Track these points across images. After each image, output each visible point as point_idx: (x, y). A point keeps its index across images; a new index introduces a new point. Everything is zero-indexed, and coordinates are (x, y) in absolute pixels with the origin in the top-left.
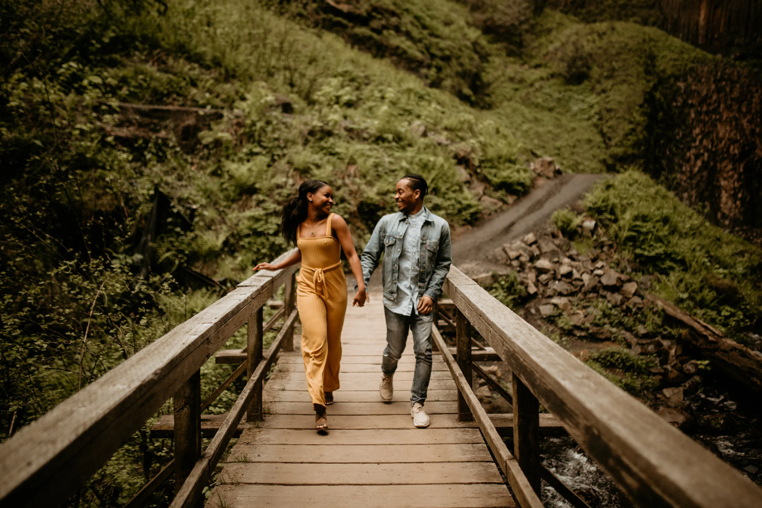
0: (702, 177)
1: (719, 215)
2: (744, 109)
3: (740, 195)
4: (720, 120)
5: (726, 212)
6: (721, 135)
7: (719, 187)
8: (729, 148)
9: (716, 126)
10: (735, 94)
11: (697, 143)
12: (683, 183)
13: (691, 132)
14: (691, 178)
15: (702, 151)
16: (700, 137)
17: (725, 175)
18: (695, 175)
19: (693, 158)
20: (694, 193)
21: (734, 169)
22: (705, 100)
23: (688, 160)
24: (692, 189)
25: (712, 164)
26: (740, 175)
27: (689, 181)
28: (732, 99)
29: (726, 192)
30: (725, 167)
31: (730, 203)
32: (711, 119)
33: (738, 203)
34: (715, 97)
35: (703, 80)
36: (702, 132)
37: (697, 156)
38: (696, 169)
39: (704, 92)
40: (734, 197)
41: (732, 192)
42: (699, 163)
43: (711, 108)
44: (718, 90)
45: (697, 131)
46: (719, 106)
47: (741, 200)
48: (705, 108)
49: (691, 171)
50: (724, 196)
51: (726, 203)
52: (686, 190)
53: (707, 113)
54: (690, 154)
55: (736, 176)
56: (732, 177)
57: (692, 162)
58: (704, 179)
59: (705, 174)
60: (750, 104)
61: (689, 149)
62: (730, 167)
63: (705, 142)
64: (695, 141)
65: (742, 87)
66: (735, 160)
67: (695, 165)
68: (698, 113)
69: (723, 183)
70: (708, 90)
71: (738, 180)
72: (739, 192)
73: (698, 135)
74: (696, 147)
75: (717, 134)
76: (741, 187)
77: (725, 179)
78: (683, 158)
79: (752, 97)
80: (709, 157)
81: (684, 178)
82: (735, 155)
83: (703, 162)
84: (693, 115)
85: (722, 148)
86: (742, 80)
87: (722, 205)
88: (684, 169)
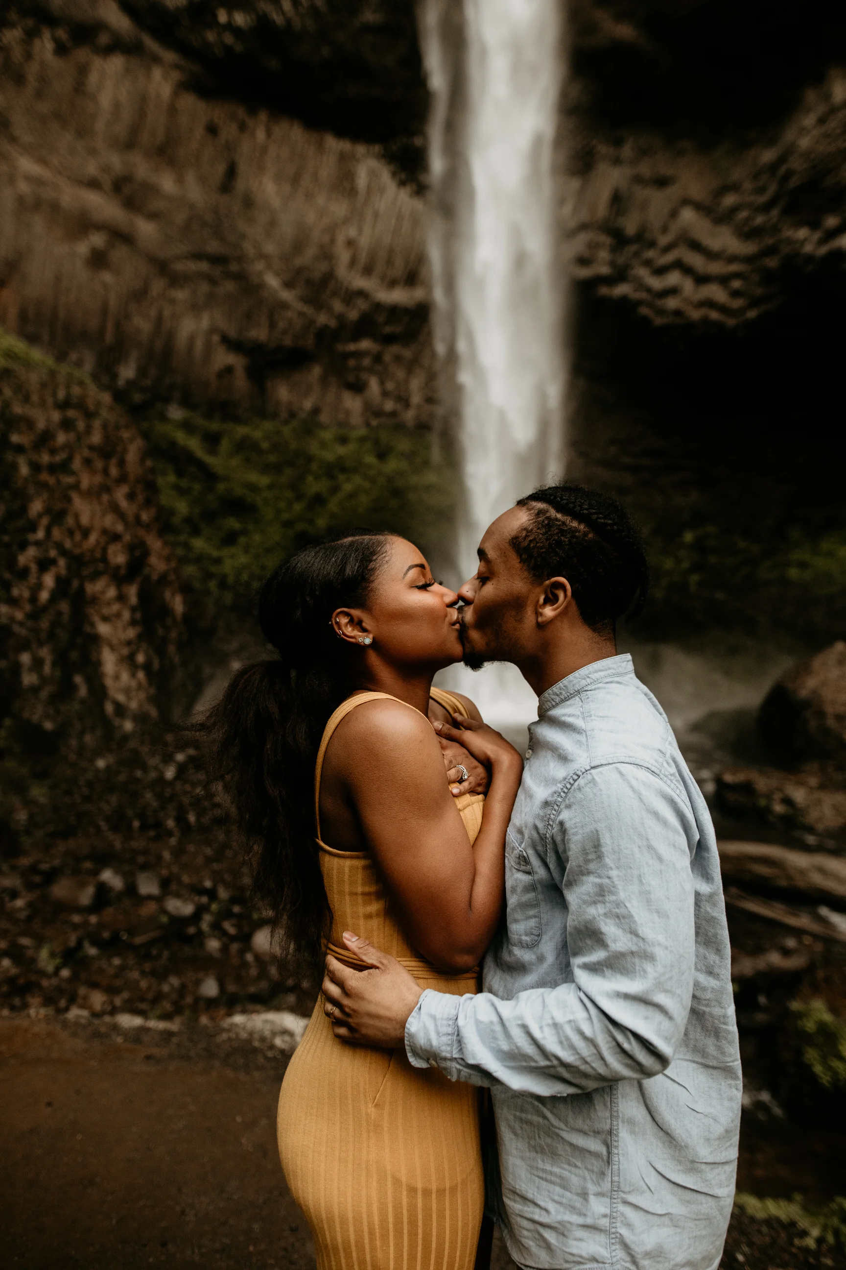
0: (59, 614)
1: (109, 708)
2: (114, 471)
3: (140, 658)
4: (76, 487)
5: (121, 698)
6: (85, 520)
7: (95, 639)
8: (104, 550)
9: (69, 500)
10: (96, 438)
11: (40, 534)
12: (16, 629)
13: (24, 509)
14: (34, 616)
15: (53, 553)
16: (45, 521)
17: (106, 611)
18: (45, 609)
19: (34, 567)
20: (45, 653)
21: (121, 598)
22: (45, 439)
23: (23, 573)
24: (41, 644)
25: (75, 583)
26: (133, 609)
27: (30, 623)
28: (91, 448)
29: (112, 648)
30: (103, 592)
31: (125, 677)
32: (59, 482)
33: (141, 675)
34: (61, 438)
35: (35, 398)
36: (48, 511)
37: (44, 565)
38: (44, 596)
39: (41, 425)
40: (129, 660)
41: (125, 651)
42: (49, 580)
43: (59, 458)
44: (67, 425)
45: (36, 507)
46: (70, 459)
47: (147, 667)
48: (45, 458)
49: (33, 599)
50: (109, 661)
51: (117, 677)
52: (25, 646)
53: (52, 469)
54: (27, 557)
55: (126, 615)
56: (118, 615)
57: (32, 579)
58: (65, 618)
59: (64, 607)
60: (122, 463)
61: (23, 546)
62: (112, 593)
63: (56, 533)
64: (33, 528)
65: (105, 426)
66: (120, 578)
67: (39, 586)
68: (36, 467)
69: (103, 629)
70: (48, 420)
71: (133, 623)
72: (138, 650)
73: (40, 516)
74: (38, 544)
75: (77, 516)
76: (140, 637)
77: (106, 619)
78: (11, 564)
79: (125, 451)
80: (69, 567)
81: (19, 615)
82: (118, 567)
83: (58, 579)
84: (24, 470)
85: (92, 551)
86: (104, 413)
87: (109, 682)
88: (15, 592)
